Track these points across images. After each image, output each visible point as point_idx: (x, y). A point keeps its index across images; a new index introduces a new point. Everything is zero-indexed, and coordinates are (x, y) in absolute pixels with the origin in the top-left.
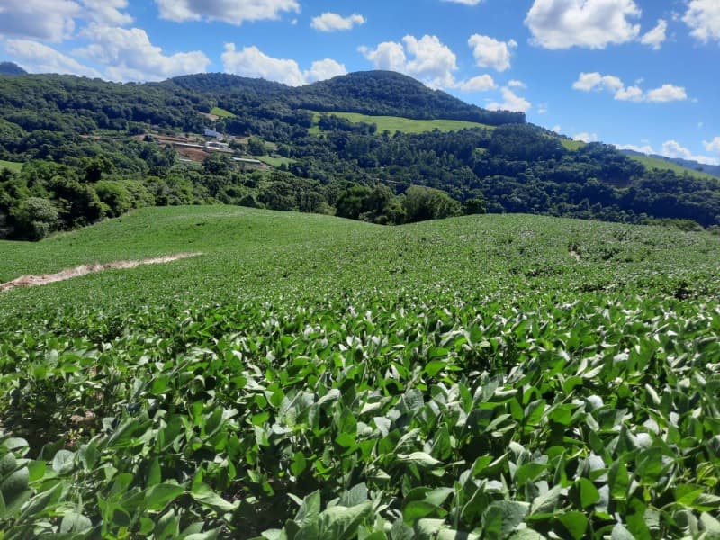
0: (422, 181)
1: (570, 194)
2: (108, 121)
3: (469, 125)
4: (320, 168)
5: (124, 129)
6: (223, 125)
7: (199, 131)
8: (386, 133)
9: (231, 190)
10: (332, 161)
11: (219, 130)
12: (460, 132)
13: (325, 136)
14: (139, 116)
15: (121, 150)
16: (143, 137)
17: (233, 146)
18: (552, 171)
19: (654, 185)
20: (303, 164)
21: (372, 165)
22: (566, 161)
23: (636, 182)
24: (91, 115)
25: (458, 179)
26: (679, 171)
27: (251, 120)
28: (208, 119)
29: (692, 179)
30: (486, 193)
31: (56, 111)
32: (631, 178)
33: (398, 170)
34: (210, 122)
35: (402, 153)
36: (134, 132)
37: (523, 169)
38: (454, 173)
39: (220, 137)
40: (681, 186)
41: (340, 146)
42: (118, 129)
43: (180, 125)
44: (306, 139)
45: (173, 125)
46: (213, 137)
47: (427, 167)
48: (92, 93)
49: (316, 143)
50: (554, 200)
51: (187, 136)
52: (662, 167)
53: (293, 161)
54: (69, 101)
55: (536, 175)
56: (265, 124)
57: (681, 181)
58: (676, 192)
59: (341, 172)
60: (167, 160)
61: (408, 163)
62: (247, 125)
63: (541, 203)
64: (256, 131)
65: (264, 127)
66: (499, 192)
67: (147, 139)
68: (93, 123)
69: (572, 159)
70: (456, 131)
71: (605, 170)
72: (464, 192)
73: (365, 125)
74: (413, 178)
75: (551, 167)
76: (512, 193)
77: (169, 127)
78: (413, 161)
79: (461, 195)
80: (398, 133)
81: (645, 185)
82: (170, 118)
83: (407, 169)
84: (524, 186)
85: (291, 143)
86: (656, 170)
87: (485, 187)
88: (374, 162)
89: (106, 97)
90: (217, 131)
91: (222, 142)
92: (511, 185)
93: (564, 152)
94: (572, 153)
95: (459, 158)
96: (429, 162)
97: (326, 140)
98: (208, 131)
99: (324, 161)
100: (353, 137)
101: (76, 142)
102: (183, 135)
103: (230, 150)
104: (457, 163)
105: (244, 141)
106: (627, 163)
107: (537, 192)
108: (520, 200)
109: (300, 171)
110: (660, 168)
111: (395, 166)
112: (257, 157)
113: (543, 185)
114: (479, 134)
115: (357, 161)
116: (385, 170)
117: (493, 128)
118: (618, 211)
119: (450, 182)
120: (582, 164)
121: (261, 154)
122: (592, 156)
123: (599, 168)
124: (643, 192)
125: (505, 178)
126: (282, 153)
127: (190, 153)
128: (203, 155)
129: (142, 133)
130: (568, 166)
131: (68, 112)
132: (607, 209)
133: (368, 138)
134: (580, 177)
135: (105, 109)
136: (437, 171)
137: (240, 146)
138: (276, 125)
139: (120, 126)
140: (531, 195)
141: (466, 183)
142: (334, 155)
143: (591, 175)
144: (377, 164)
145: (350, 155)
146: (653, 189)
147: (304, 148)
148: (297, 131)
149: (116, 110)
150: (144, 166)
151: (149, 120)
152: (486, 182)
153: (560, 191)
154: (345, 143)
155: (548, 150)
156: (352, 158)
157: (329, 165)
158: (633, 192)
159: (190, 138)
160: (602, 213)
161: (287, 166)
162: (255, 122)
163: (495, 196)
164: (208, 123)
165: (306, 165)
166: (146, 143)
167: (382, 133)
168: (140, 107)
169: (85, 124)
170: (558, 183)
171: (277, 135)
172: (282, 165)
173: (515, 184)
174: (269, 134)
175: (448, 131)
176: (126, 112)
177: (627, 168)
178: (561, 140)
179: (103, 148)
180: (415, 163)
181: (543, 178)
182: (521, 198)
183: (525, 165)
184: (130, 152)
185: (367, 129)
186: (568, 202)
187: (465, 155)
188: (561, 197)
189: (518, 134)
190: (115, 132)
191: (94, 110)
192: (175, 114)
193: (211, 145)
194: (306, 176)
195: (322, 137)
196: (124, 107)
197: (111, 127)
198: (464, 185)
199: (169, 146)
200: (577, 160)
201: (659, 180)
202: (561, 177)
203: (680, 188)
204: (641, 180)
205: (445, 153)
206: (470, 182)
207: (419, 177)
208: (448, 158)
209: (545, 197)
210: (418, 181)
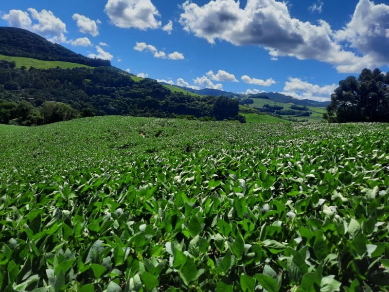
0: (53, 98)
1: (139, 104)
3: (79, 66)
8: (23, 68)
12: (73, 69)
18: (129, 92)
19: (176, 99)
21: (15, 88)
22: (135, 87)
23: (168, 98)
26: (185, 93)
29: (190, 96)
30: (94, 105)
32: (166, 96)
33: (35, 91)
37: (114, 91)
38: (73, 93)
47: (55, 90)
50: (131, 108)
52: (179, 91)
55: (121, 95)
57: (186, 97)
58: (185, 102)
61: (41, 87)
69: (138, 86)
70: (71, 69)
71: (154, 92)
73: (6, 62)
74: (46, 97)
78: (45, 85)
79: (79, 106)
80: (32, 68)
81: (172, 99)
83: (41, 91)
84: (115, 100)
86: (175, 92)
87: (93, 101)
92: (108, 100)
93: (133, 82)
94: (137, 83)
104: (74, 87)
106: (163, 89)
107: (122, 103)
108: (113, 108)
110: (177, 91)
111: (33, 89)
113: (124, 100)
114: (85, 71)
115: (3, 85)
116: (25, 92)
117: (93, 68)
118: (162, 112)
120: (143, 89)
122: (147, 85)
123: (151, 91)
124: (171, 102)
125: (104, 96)
130: (136, 90)
132: (157, 111)
133: (9, 70)
134: (142, 95)
136: (62, 92)
141: (82, 99)
143: (148, 95)
144: (19, 87)
146: (175, 101)
153: (134, 103)
155: (125, 81)
158: (167, 103)
160: (155, 113)
163: (99, 106)
167: (20, 68)
173: (110, 99)
175: (66, 68)
177: (163, 91)
178: (131, 76)
180: (46, 87)
181: (124, 96)
182: (114, 107)
183: (114, 89)
185: (8, 65)
186: (139, 108)
189: (108, 72)
200: (140, 87)
201: (177, 97)
202: (133, 95)
203: (186, 101)
204: (170, 97)
205: (66, 81)
206: (84, 99)
207: (51, 95)
208: (68, 84)
209: (127, 106)
210: (50, 98)
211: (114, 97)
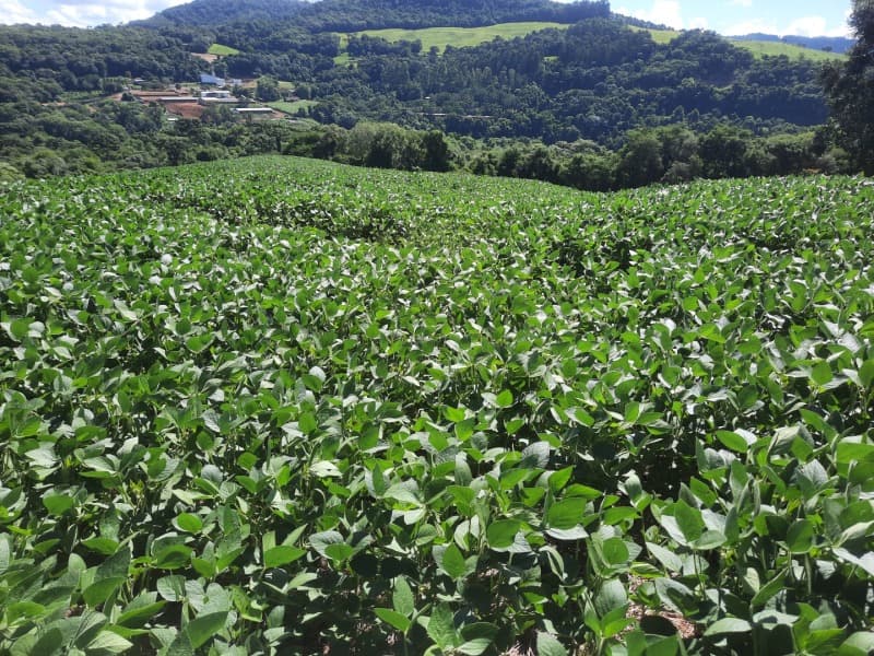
0: (477, 109)
1: (661, 102)
2: (75, 80)
3: (538, 26)
4: (349, 109)
5: (97, 88)
6: (223, 66)
7: (195, 79)
8: (434, 50)
9: (203, 153)
11: (219, 74)
12: (528, 38)
13: (356, 65)
14: (116, 69)
15: (93, 116)
16: (120, 95)
17: (237, 92)
18: (639, 75)
19: (762, 77)
20: (326, 106)
21: (415, 96)
22: (656, 59)
23: (741, 76)
24: (53, 76)
25: (522, 100)
26: (793, 54)
27: (259, 55)
28: (204, 61)
29: (809, 63)
30: (556, 116)
31: (8, 76)
32: (736, 72)
33: (447, 99)
34: (207, 65)
35: (451, 75)
36: (110, 90)
37: (603, 77)
38: (516, 94)
39: (221, 82)
40: (796, 74)
41: (374, 76)
42: (89, 90)
43: (169, 73)
44: (333, 71)
45: (160, 74)
46: (211, 84)
47: (484, 90)
48: (51, 45)
49: (344, 76)
50: (641, 113)
51: (178, 87)
52: (773, 51)
53: (314, 103)
54: (23, 60)
55: (619, 83)
56: (278, 59)
57: (796, 68)
58: (790, 83)
59: (376, 109)
60: (152, 122)
61: (458, 87)
62: (255, 63)
63: (625, 119)
64: (266, 70)
65: (277, 63)
66: (573, 112)
67: (125, 98)
68: (56, 85)
69: (662, 56)
70: (523, 37)
71: (704, 64)
72: (531, 116)
73: (405, 44)
74: (466, 107)
75: (637, 69)
76: (589, 110)
77: (155, 79)
78: (465, 83)
79: (527, 121)
80: (449, 49)
81: (752, 79)
82: (155, 66)
83: (457, 95)
84: (603, 99)
85: (314, 79)
86: (766, 57)
87: (557, 106)
88: (418, 92)
89: (69, 49)
90: (217, 75)
91: (224, 89)
92: (588, 100)
93: (653, 48)
94: (663, 48)
95: (522, 74)
96: (485, 83)
97: (357, 70)
98: (205, 78)
99: (354, 98)
100: (390, 62)
101: (31, 113)
102: (173, 87)
103: (234, 99)
104: (520, 80)
105: (253, 84)
106: (731, 53)
107: (621, 104)
108: (598, 118)
109: (323, 115)
110: (770, 54)
111: (443, 94)
112: (269, 104)
113: (627, 95)
114: (548, 37)
115: (394, 93)
116: (431, 101)
117: (567, 26)
118: (719, 117)
119: (512, 106)
120: (674, 61)
121: (274, 99)
122: (687, 50)
123: (695, 64)
124: (749, 88)
125: (580, 91)
126: (301, 94)
127: (181, 109)
128: (199, 110)
129: (120, 90)
130: (657, 66)
131: (24, 75)
132: (706, 117)
133: (406, 62)
134: (671, 79)
135: (71, 66)
136: (494, 95)
137: (245, 92)
138: (293, 58)
139: (91, 86)
140: (613, 110)
141: (533, 104)
142: (367, 88)
143: (687, 75)
144: (422, 93)
145: (388, 86)
146: (761, 83)
147: (330, 85)
148: (320, 63)
149: (85, 65)
150: (122, 134)
151: (129, 73)
152: (558, 100)
153: (649, 100)
154: (380, 71)
155: (634, 48)
156: (390, 90)
157: (361, 103)
158: (737, 88)
159: (183, 90)
160: (700, 122)
161: (307, 110)
162: (263, 58)
163: (569, 117)
164: (204, 66)
165: (331, 107)
166: (125, 103)
167: (429, 50)
168: (114, 56)
169: (46, 88)
170: (647, 90)
171: (294, 72)
172: (300, 109)
173: (592, 98)
174: (285, 71)
175: (513, 37)
176: (98, 65)
177: (730, 59)
178: (652, 32)
179: (67, 116)
180: (468, 87)
181: (629, 86)
182: (600, 115)
183: (605, 72)
184: (104, 118)
185: (409, 49)
186: (658, 113)
187: (529, 68)
188: (649, 108)
189: (596, 31)
190: (86, 94)
191: (56, 68)
192: (160, 59)
193: (209, 95)
194: (330, 120)
195: (351, 67)
196: (93, 60)
197: (81, 89)
198: (530, 107)
199: (153, 104)
200: (669, 57)
201: (769, 70)
202: (649, 82)
203: (794, 78)
204: (748, 72)
205: (505, 68)
206: (538, 103)
207: (474, 103)
208: (507, 74)
209: (630, 111)
210: (472, 110)
211: (601, 92)
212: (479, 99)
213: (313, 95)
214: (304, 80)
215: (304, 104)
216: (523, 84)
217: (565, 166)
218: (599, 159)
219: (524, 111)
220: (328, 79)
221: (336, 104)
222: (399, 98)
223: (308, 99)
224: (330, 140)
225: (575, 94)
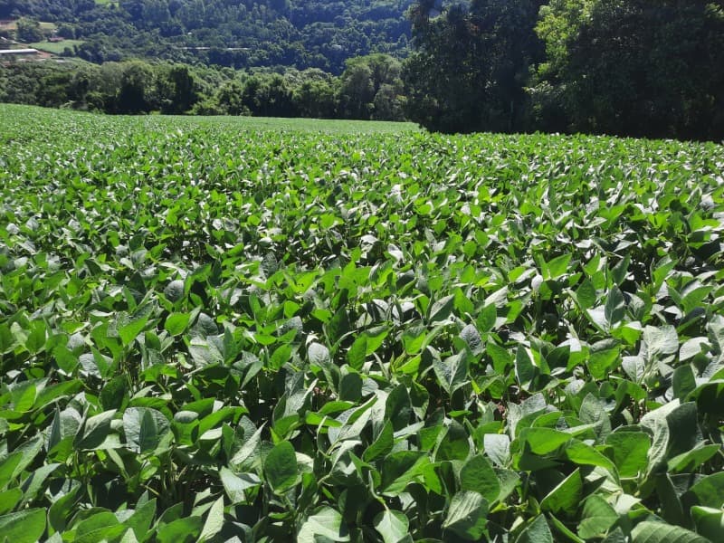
4: (115, 47)
10: (130, 35)
13: (117, 5)
20: (92, 44)
25: (275, 33)
35: (209, 12)
41: (136, 14)
44: (94, 11)
49: (107, 16)
53: (79, 43)
59: (141, 46)
62: (12, 5)
64: (25, 11)
66: (319, 42)
72: (283, 47)
75: (368, 3)
76: (332, 39)
85: (77, 20)
88: (179, 28)
95: (272, 9)
96: (241, 18)
97: (119, 10)
99: (119, 36)
105: (12, 26)
109: (89, 53)
112: (32, 45)
119: (266, 39)
121: (37, 40)
126: (65, 34)
137: (5, 34)
140: (351, 40)
142: (130, 26)
145: (150, 23)
147: (93, 24)
152: (306, 32)
154: (141, 8)
156: (153, 27)
157: (126, 40)
161: (73, 50)
165: (96, 45)
170: (376, 22)
171: (56, 12)
172: (66, 49)
174: (45, 12)
188: (380, 36)
194: (99, 59)
195: (113, 7)
198: (283, 39)
212: (236, 33)
213: (78, 35)
214: (66, 20)
215: (69, 44)
216: (274, 18)
217: (297, 91)
218: (325, 85)
219: (278, 42)
220: (91, 19)
221: (102, 43)
222: (164, 34)
223: (73, 39)
224: (82, 80)
225: (318, 26)
